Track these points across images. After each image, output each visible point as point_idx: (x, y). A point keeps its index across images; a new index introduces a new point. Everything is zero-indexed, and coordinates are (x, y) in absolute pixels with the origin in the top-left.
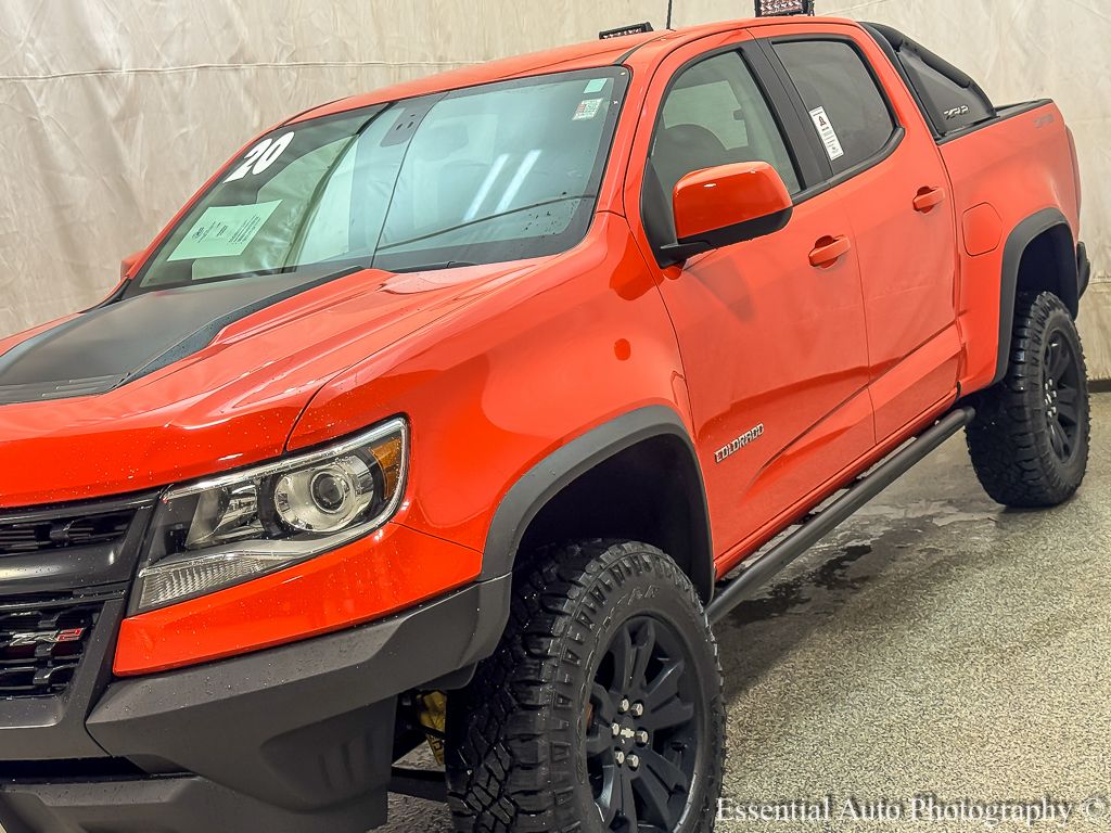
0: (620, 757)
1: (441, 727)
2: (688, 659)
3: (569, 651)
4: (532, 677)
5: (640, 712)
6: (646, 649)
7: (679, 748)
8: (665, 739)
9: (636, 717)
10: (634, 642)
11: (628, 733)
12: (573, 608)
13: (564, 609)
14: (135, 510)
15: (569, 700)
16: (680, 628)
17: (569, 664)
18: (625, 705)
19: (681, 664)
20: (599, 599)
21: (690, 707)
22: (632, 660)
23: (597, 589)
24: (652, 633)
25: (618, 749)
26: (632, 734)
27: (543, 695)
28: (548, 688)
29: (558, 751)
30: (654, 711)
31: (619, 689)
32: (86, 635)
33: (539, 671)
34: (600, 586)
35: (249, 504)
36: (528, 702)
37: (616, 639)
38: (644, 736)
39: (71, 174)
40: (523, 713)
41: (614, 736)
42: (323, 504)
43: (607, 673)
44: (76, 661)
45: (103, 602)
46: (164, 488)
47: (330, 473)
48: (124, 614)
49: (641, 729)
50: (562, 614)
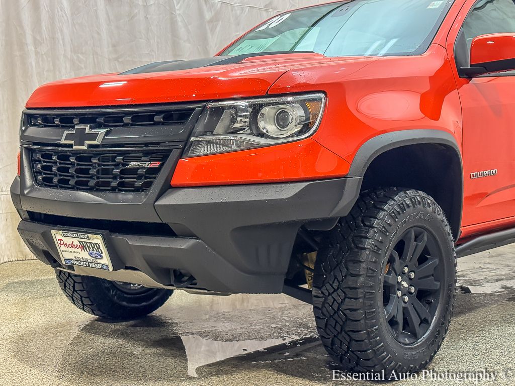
0: (399, 293)
1: (312, 267)
2: (441, 260)
3: (384, 227)
4: (363, 235)
5: (413, 277)
6: (421, 246)
7: (429, 303)
8: (423, 295)
9: (410, 279)
10: (415, 240)
11: (405, 284)
12: (389, 209)
13: (385, 208)
14: (194, 109)
15: (380, 249)
16: (440, 243)
17: (384, 233)
18: (406, 270)
19: (437, 261)
20: (403, 209)
21: (438, 283)
22: (413, 249)
23: (402, 204)
24: (425, 238)
25: (398, 290)
26: (407, 286)
27: (368, 243)
28: (371, 241)
29: (370, 271)
30: (419, 279)
31: (404, 260)
32: (162, 165)
33: (367, 232)
34: (404, 203)
35: (245, 122)
36: (360, 246)
37: (407, 233)
38: (413, 289)
39: (184, 42)
40: (356, 250)
41: (398, 282)
42: (279, 125)
43: (400, 247)
44: (155, 178)
45: (172, 150)
46: (209, 101)
47: (286, 110)
48: (180, 157)
49: (411, 285)
50: (383, 210)
